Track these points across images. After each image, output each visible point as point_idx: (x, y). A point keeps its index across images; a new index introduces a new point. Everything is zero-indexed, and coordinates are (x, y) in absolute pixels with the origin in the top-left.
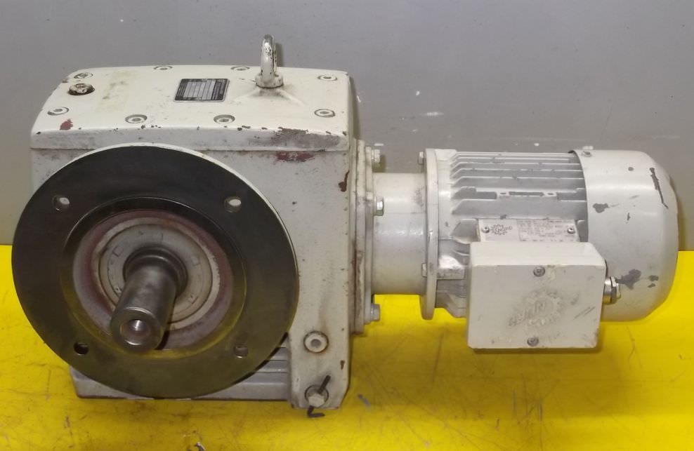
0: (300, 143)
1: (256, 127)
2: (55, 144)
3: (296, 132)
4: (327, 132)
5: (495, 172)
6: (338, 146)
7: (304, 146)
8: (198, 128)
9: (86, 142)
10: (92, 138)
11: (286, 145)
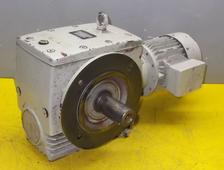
0: (132, 45)
1: (121, 42)
2: (63, 63)
3: (131, 42)
4: (139, 40)
5: (159, 45)
6: (141, 44)
7: (133, 46)
8: (106, 46)
9: (73, 59)
10: (75, 57)
11: (129, 47)
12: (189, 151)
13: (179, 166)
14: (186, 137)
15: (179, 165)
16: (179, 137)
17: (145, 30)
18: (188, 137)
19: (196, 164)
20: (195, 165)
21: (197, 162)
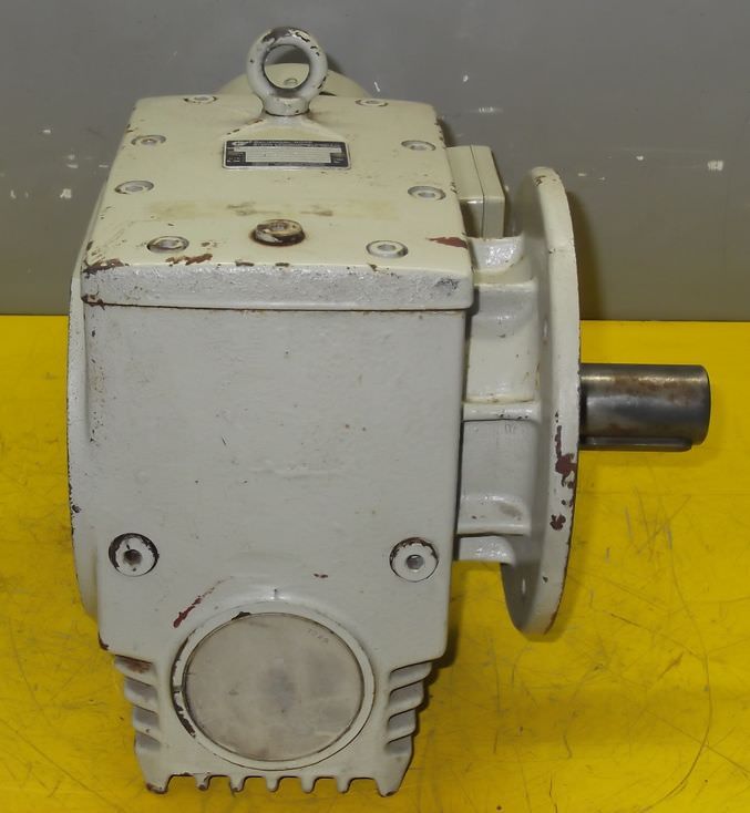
12: (651, 609)
13: (595, 673)
14: (639, 552)
15: (597, 668)
16: (608, 550)
17: (466, 79)
18: (652, 551)
19: (676, 662)
20: (668, 669)
21: (681, 656)
